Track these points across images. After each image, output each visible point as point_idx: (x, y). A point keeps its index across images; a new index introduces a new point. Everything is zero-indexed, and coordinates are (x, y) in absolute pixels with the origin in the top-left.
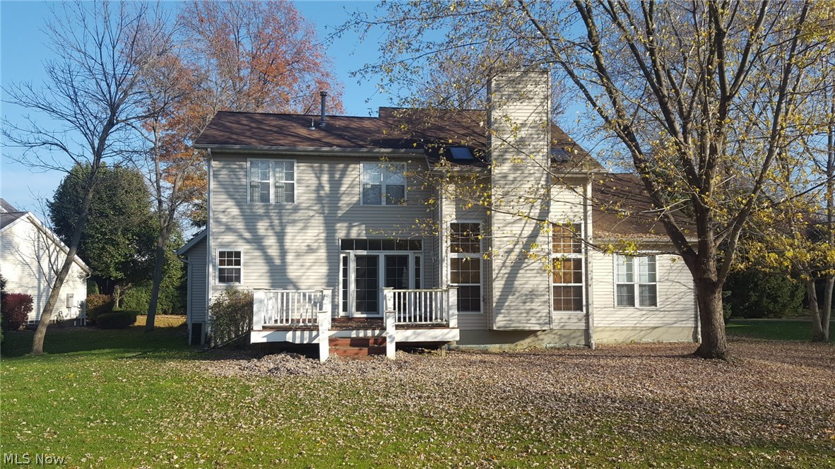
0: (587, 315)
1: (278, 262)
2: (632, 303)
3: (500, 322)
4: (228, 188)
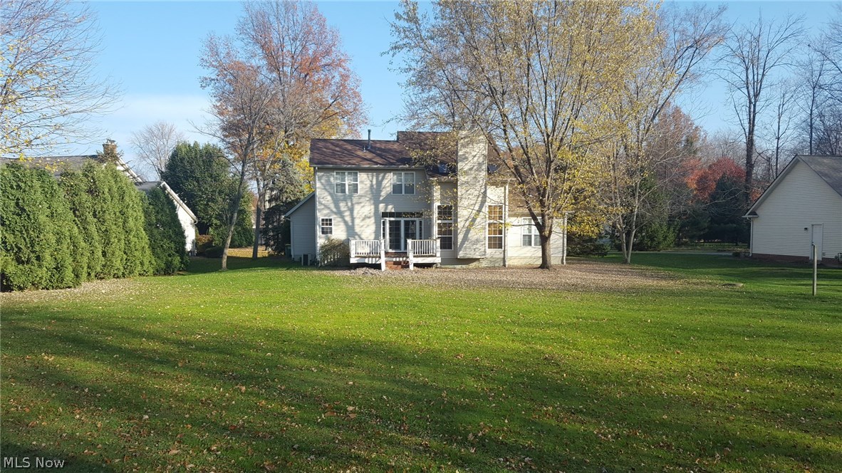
0: (504, 251)
1: (350, 224)
2: (530, 245)
3: (461, 254)
4: (325, 185)
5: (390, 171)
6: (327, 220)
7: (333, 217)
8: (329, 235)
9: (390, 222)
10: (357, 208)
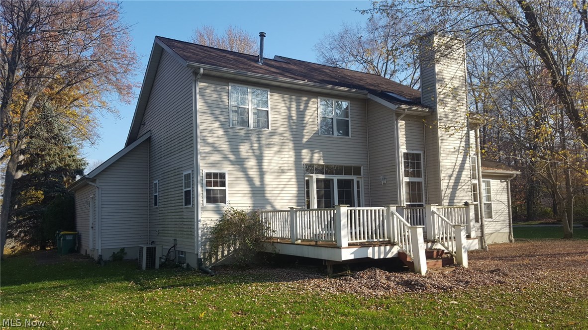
4: (213, 108)
5: (316, 95)
6: (216, 175)
7: (227, 169)
8: (222, 204)
9: (318, 180)
10: (268, 154)
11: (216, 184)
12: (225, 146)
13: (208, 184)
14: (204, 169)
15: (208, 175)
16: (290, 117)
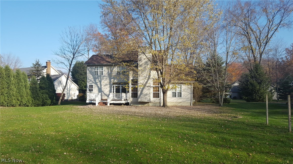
0: (160, 99)
1: (100, 87)
2: (176, 96)
3: (139, 100)
4: (91, 72)
5: (116, 66)
6: (91, 86)
7: (93, 84)
8: (92, 92)
10: (103, 81)
11: (91, 88)
12: (93, 80)
13: (90, 87)
14: (88, 85)
15: (90, 86)
16: (108, 72)
